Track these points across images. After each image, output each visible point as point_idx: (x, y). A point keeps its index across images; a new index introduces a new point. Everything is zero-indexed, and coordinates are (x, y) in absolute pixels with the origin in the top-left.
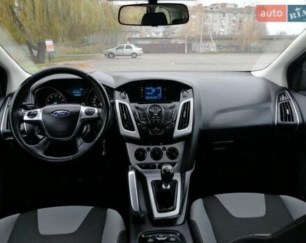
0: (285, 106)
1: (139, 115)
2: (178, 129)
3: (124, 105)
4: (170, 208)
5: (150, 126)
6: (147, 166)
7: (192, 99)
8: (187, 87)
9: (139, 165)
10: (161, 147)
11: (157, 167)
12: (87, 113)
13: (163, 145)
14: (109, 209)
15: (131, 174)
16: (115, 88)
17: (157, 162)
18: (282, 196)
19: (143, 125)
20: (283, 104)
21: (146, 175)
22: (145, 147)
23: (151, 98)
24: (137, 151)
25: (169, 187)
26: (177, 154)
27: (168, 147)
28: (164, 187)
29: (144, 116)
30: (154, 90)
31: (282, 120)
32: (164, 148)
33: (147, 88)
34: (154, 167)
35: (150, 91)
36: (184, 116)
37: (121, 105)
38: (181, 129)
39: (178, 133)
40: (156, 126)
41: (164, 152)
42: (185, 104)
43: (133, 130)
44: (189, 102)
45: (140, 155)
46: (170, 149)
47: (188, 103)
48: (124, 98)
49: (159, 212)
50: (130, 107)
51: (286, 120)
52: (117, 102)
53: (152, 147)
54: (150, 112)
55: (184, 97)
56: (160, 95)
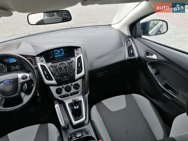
0: (130, 48)
1: (54, 70)
2: (77, 74)
3: (44, 66)
4: (80, 117)
5: (62, 75)
6: (64, 96)
7: (81, 55)
8: (77, 48)
9: (59, 97)
10: (70, 85)
11: (69, 95)
12: (23, 78)
13: (70, 83)
14: (48, 124)
15: (57, 106)
16: (35, 55)
17: (69, 93)
18: (133, 95)
19: (57, 76)
20: (129, 47)
21: (65, 101)
22: (61, 87)
23: (58, 56)
24: (57, 89)
25: (78, 107)
26: (79, 86)
27: (73, 84)
28: (75, 107)
29: (57, 71)
30: (59, 52)
31: (129, 56)
32: (71, 85)
34: (68, 96)
35: (57, 52)
36: (79, 66)
37: (41, 66)
38: (79, 73)
39: (77, 76)
40: (65, 75)
41: (72, 87)
42: (78, 58)
43: (53, 80)
45: (59, 91)
46: (75, 85)
47: (80, 57)
48: (42, 61)
49: (75, 121)
50: (47, 66)
51: (131, 56)
52: (39, 65)
53: (65, 86)
54: (59, 67)
55: (77, 54)
56: (63, 53)
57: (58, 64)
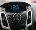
3: (4, 14)
5: (16, 24)
7: (31, 10)
8: (28, 5)
19: (12, 24)
23: (15, 9)
29: (12, 20)
30: (16, 6)
33: (13, 6)
35: (14, 7)
36: (29, 18)
40: (18, 24)
43: (8, 27)
44: (30, 11)
48: (3, 11)
50: (6, 14)
54: (15, 17)
55: (28, 9)
56: (18, 8)
57: (14, 14)
